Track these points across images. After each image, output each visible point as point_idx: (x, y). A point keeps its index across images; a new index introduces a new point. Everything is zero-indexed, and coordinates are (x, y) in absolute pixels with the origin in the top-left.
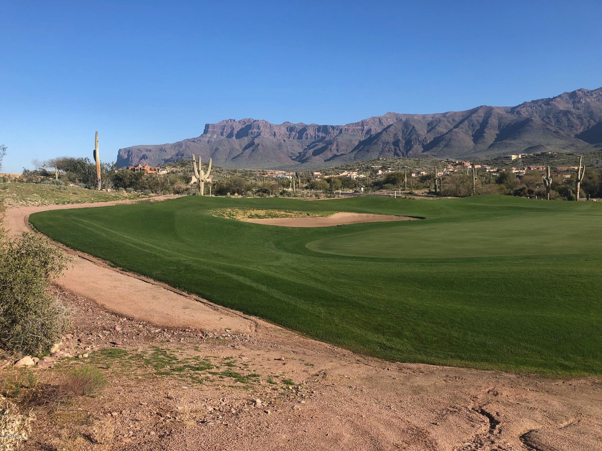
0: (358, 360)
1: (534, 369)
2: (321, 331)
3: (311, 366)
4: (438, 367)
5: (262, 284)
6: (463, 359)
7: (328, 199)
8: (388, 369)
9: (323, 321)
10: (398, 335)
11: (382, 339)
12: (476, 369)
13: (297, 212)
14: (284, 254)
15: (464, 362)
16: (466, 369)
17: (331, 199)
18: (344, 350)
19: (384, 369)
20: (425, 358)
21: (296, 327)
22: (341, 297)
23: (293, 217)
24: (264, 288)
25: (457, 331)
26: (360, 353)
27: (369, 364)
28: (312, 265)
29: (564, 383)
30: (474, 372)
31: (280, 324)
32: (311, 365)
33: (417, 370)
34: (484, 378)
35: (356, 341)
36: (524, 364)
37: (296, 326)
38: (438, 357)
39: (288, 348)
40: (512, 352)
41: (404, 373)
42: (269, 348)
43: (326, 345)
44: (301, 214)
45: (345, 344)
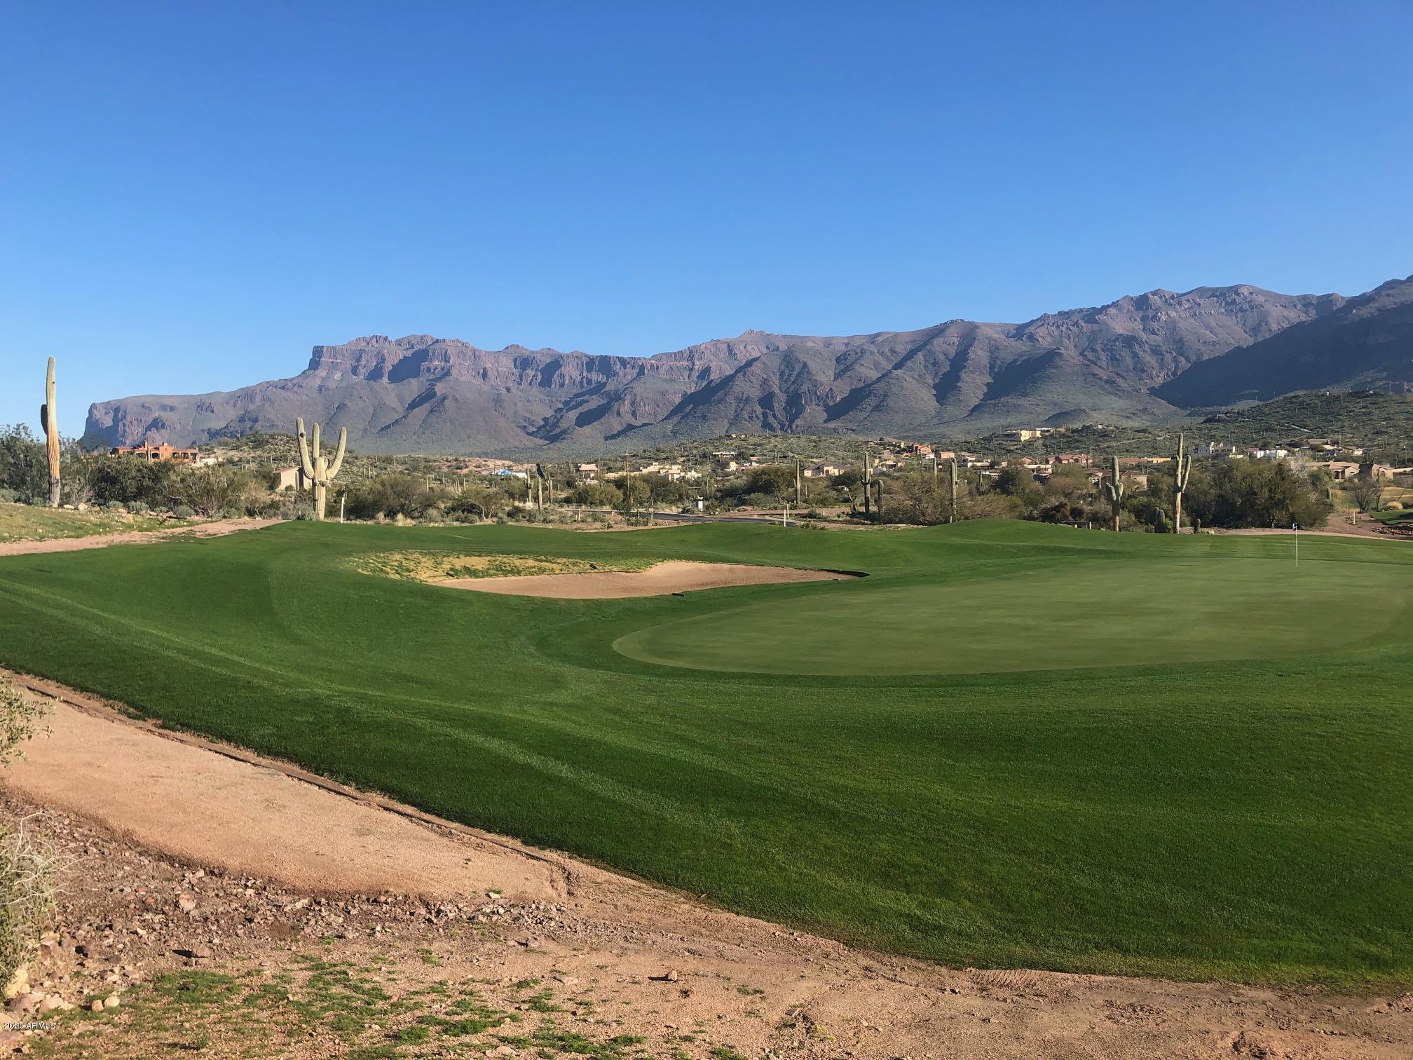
0: (866, 968)
1: (1307, 971)
2: (747, 888)
3: (758, 995)
4: (1076, 976)
5: (557, 758)
6: (1127, 951)
7: (631, 528)
8: (953, 991)
9: (744, 859)
10: (944, 888)
11: (909, 904)
12: (1170, 978)
13: (565, 560)
14: (566, 670)
15: (1131, 960)
16: (1149, 982)
17: (639, 528)
18: (822, 941)
19: (943, 991)
20: (1029, 951)
21: (677, 880)
22: (769, 789)
23: (557, 572)
24: (565, 771)
25: (1083, 871)
26: (866, 948)
27: (899, 979)
28: (651, 700)
29: (1390, 1005)
30: (1172, 988)
31: (632, 872)
32: (756, 992)
33: (1027, 990)
34: (1205, 1004)
35: (845, 912)
36: (1278, 957)
37: (678, 876)
38: (1064, 949)
39: (672, 941)
40: (1236, 926)
41: (998, 999)
42: (622, 942)
43: (772, 927)
44: (575, 564)
45: (819, 922)
